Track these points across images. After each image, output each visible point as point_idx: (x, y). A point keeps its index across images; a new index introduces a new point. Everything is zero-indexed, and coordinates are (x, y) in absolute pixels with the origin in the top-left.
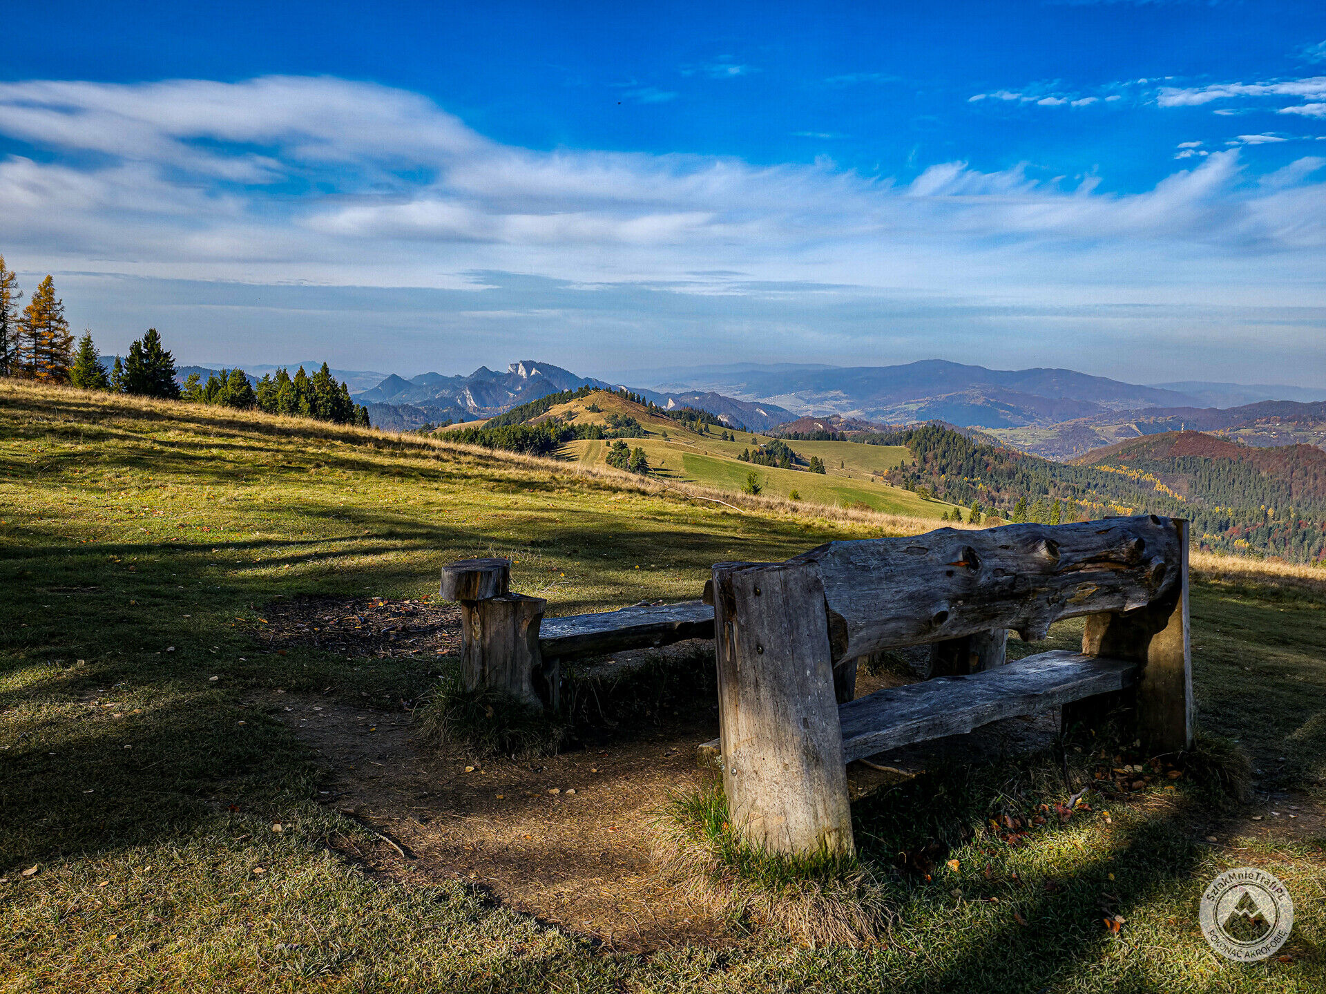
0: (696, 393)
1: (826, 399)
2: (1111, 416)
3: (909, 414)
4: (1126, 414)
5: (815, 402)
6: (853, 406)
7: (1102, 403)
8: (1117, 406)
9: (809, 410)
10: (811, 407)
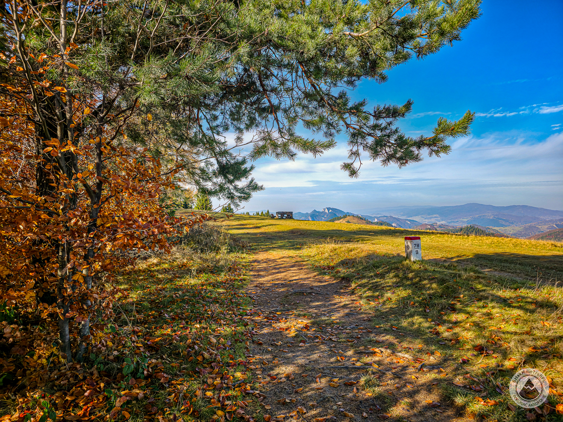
0: (385, 216)
1: (432, 217)
2: (545, 222)
3: (464, 222)
4: (551, 221)
5: (428, 219)
6: (442, 220)
7: (542, 217)
8: (548, 218)
9: (426, 221)
10: (427, 220)
